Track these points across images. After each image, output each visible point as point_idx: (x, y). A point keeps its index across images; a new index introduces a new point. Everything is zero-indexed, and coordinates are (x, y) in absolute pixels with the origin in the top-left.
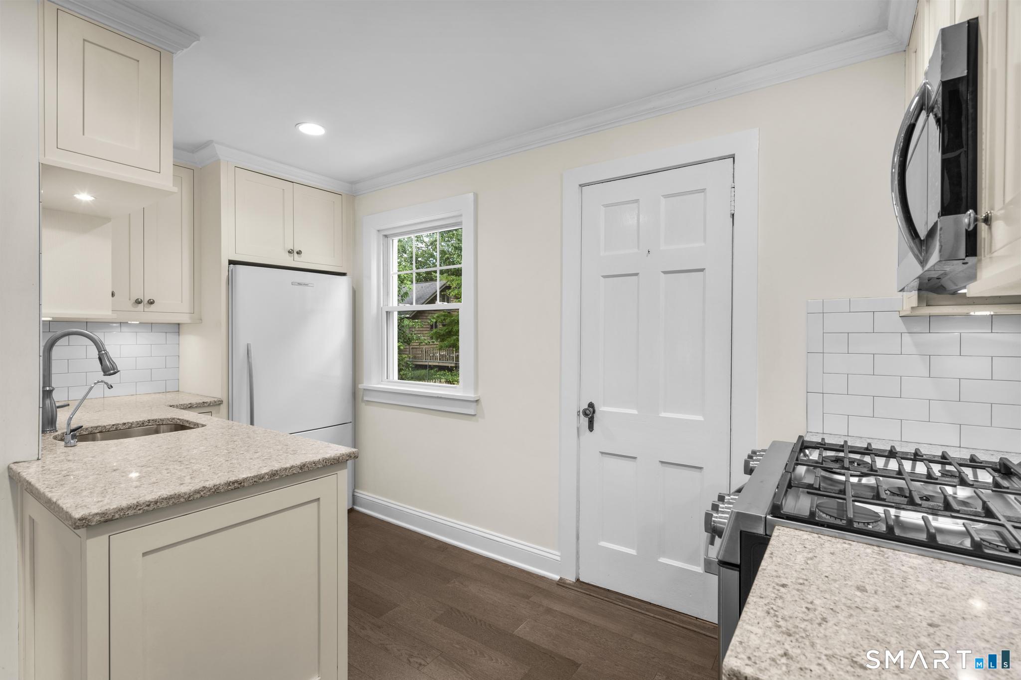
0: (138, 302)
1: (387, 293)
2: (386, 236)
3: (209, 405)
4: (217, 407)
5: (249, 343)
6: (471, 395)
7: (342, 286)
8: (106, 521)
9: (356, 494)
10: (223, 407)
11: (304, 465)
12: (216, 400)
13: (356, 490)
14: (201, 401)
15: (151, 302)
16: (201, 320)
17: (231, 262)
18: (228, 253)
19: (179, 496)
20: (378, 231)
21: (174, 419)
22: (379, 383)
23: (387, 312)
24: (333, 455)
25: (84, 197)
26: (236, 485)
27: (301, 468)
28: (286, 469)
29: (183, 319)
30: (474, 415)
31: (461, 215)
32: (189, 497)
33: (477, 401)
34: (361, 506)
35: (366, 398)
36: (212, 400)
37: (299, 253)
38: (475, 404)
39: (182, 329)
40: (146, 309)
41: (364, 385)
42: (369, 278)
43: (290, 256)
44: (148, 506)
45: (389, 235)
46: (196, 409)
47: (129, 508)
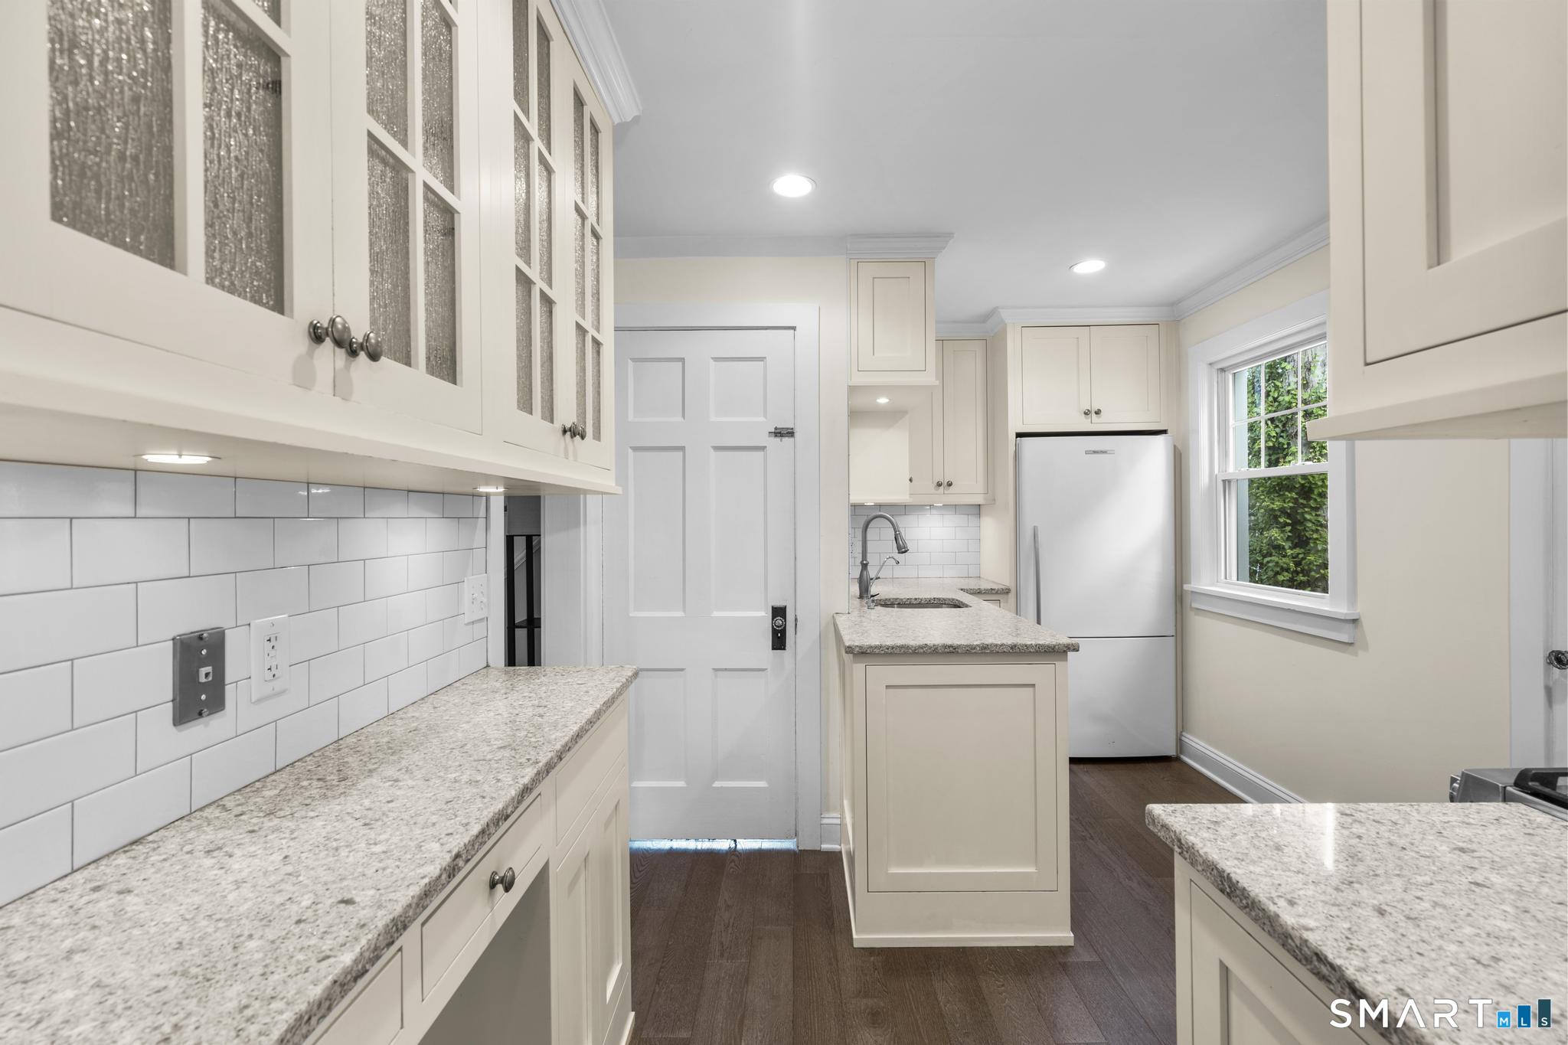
0: (939, 485)
1: (1225, 453)
2: (1223, 370)
3: (997, 593)
4: (1005, 596)
5: (1036, 525)
6: (1342, 610)
7: (1157, 450)
8: (862, 653)
9: (1183, 738)
10: (1012, 596)
11: (1015, 646)
12: (1004, 587)
13: (1184, 734)
14: (989, 588)
15: (950, 484)
16: (994, 500)
17: (1019, 435)
18: (1015, 425)
19: (908, 647)
20: (1210, 364)
21: (953, 599)
22: (1212, 585)
23: (1224, 481)
24: (1047, 643)
25: (883, 401)
26: (951, 649)
27: (1012, 648)
28: (996, 645)
29: (979, 499)
30: (1351, 644)
31: (1324, 323)
32: (915, 650)
33: (1355, 621)
34: (1191, 758)
35: (1194, 605)
36: (1000, 587)
37: (1098, 412)
38: (1351, 625)
39: (982, 508)
40: (946, 492)
41: (1192, 585)
42: (1197, 432)
43: (1086, 418)
44: (888, 649)
45: (1228, 367)
46: (982, 596)
47: (876, 647)
